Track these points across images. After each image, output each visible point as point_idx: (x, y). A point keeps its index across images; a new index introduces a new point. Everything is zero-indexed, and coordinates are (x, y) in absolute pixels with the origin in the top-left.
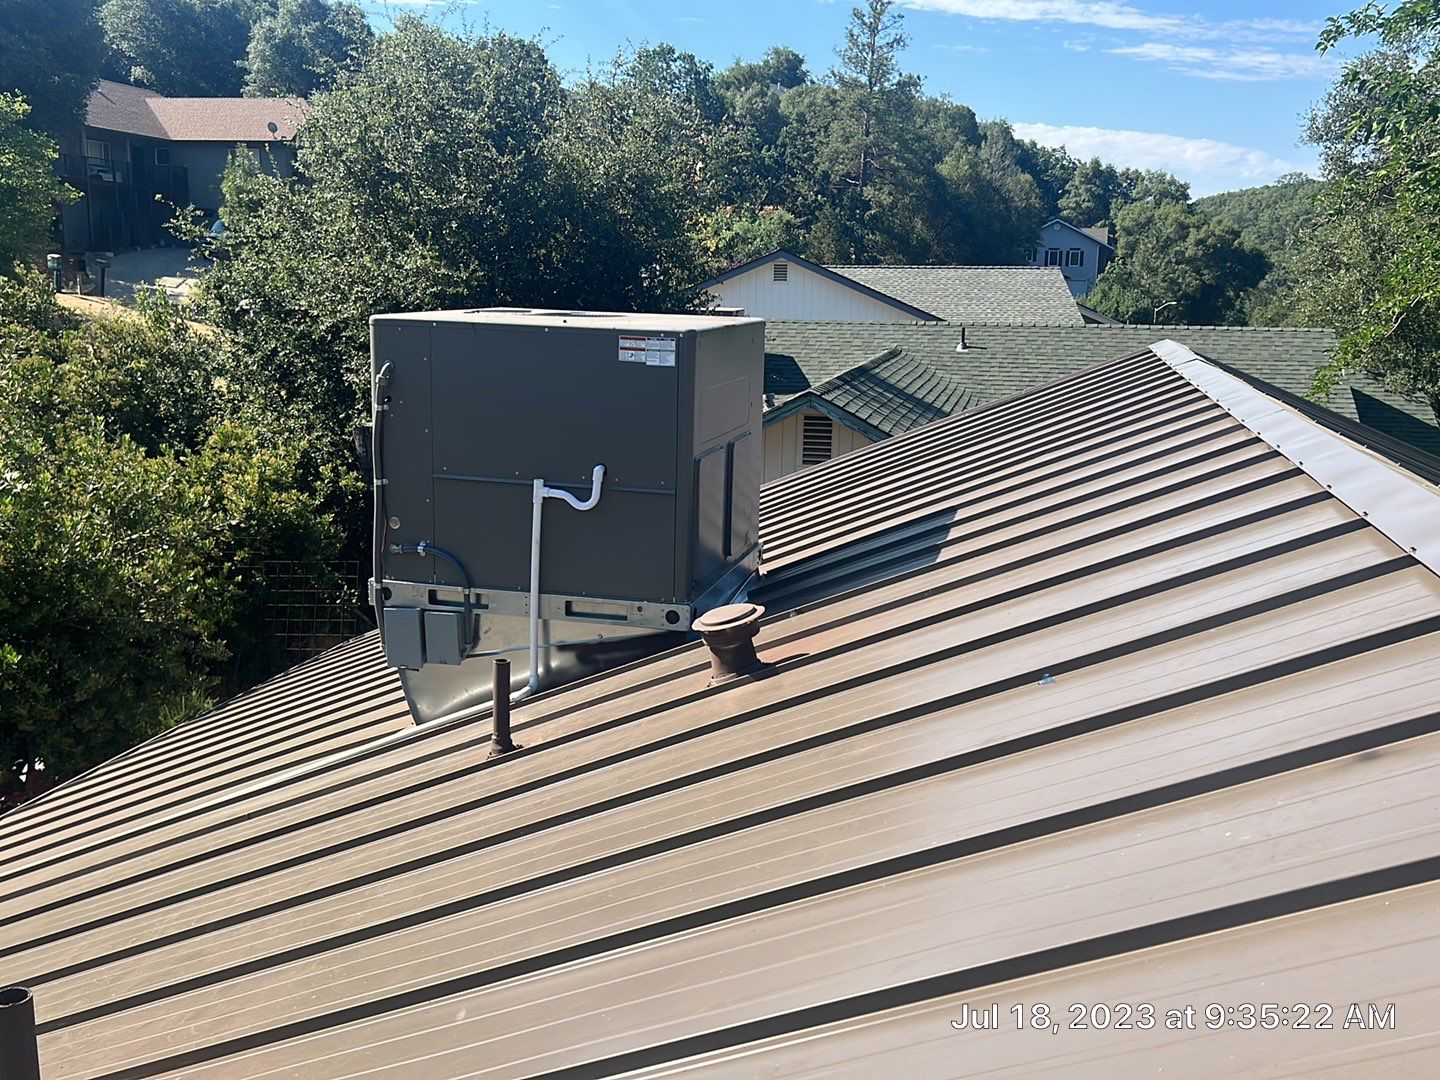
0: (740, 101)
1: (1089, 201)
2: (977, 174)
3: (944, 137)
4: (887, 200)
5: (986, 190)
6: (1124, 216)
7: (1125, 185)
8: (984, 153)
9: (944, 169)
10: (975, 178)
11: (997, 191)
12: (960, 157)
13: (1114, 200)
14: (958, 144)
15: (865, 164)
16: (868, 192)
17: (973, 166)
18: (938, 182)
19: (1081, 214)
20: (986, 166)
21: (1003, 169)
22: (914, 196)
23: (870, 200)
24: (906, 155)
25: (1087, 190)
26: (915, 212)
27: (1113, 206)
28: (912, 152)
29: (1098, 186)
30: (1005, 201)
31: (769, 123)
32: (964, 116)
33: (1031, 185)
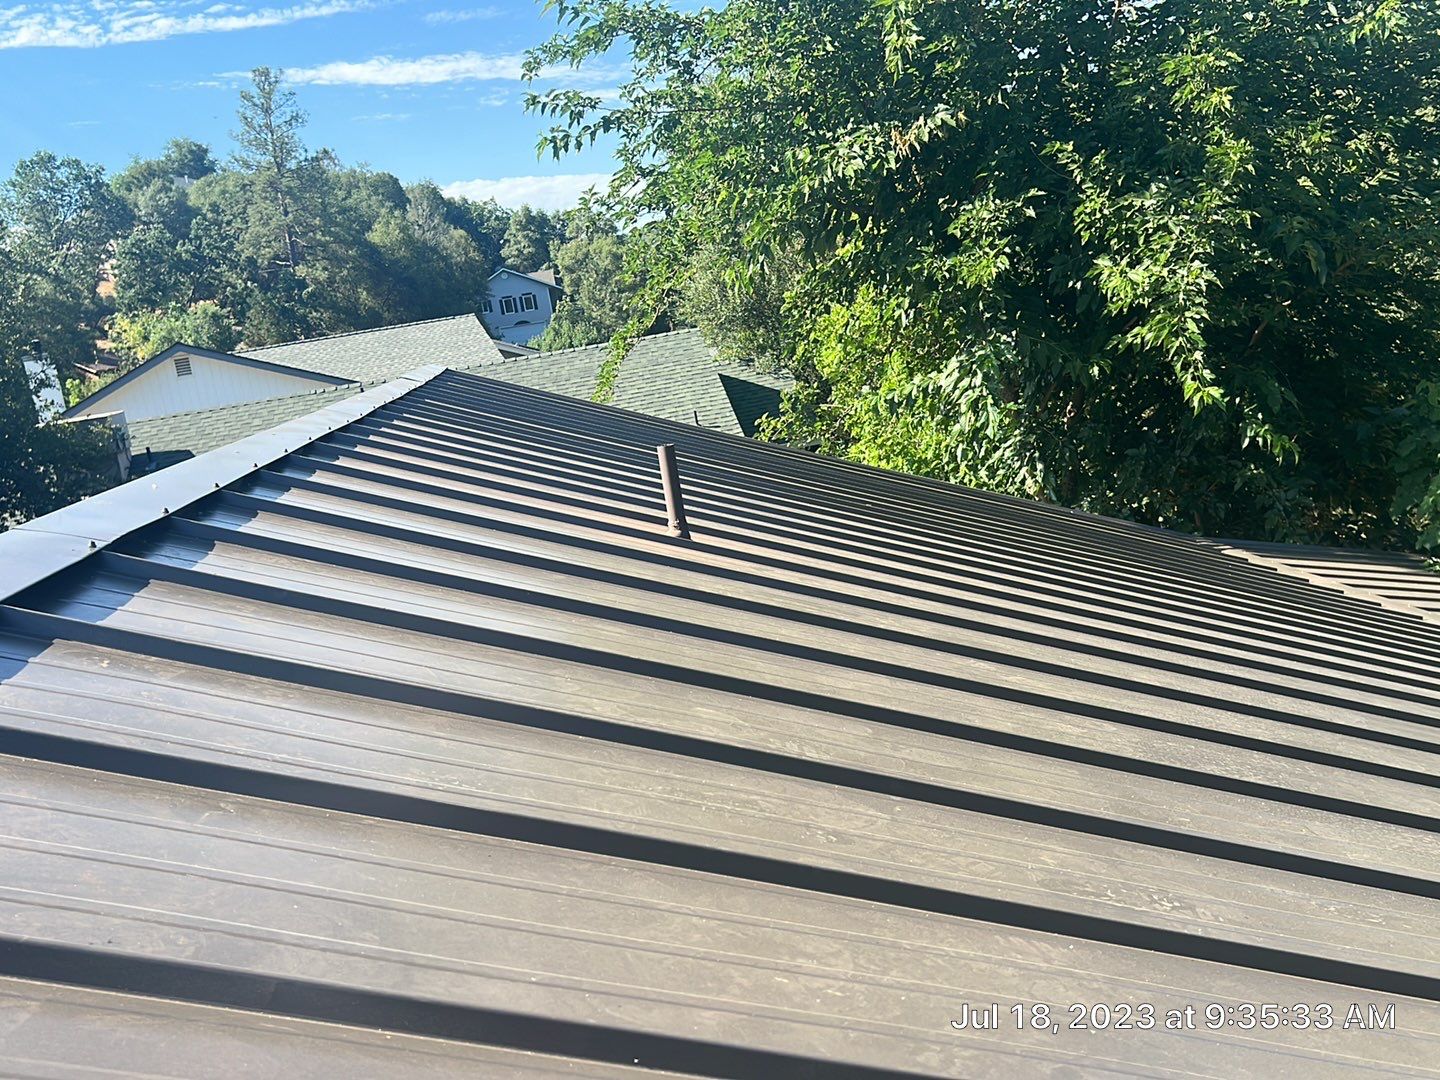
0: (143, 201)
1: (529, 247)
2: (409, 236)
3: (370, 206)
4: (323, 276)
5: (424, 252)
6: (563, 255)
7: (558, 226)
8: (411, 216)
9: (375, 236)
10: (409, 241)
11: (434, 250)
12: (388, 223)
13: (551, 242)
14: (383, 211)
15: (292, 243)
16: (301, 271)
17: (404, 229)
18: (372, 251)
19: (525, 260)
20: (417, 228)
21: (434, 227)
22: (351, 268)
23: (304, 279)
24: (332, 229)
25: (525, 237)
26: (355, 284)
27: (551, 248)
28: (337, 225)
29: (534, 232)
30: (444, 259)
31: (179, 218)
32: (387, 182)
33: (466, 240)
